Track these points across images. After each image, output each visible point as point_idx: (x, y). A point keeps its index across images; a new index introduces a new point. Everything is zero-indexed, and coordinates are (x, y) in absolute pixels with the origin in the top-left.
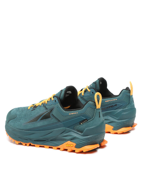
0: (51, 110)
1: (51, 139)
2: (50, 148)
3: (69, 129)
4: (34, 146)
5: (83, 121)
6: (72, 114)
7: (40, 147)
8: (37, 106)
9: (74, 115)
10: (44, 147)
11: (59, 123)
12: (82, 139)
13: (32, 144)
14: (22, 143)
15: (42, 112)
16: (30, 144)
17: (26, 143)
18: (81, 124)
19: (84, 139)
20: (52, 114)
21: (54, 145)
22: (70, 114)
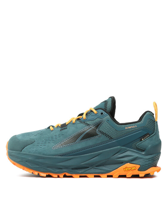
0: (98, 125)
1: (97, 165)
2: (95, 176)
3: (124, 148)
4: (71, 177)
5: (144, 136)
6: (130, 128)
7: (81, 177)
8: (67, 124)
9: (132, 128)
10: (86, 177)
11: (112, 141)
12: (147, 159)
13: (67, 174)
14: (51, 174)
15: (82, 129)
16: (65, 175)
17: (59, 174)
18: (143, 139)
19: (149, 158)
20: (99, 131)
21: (103, 171)
22: (126, 128)
